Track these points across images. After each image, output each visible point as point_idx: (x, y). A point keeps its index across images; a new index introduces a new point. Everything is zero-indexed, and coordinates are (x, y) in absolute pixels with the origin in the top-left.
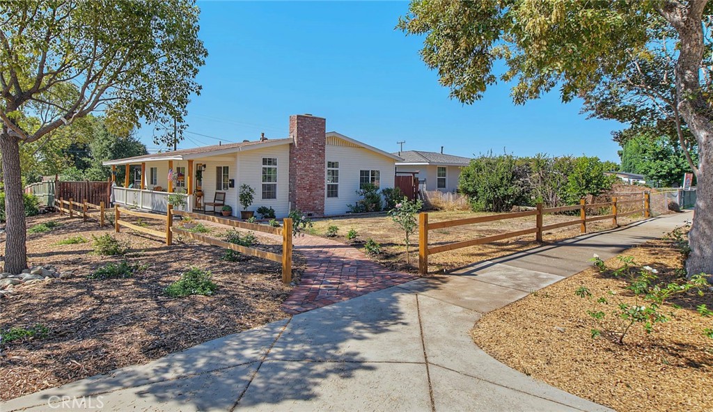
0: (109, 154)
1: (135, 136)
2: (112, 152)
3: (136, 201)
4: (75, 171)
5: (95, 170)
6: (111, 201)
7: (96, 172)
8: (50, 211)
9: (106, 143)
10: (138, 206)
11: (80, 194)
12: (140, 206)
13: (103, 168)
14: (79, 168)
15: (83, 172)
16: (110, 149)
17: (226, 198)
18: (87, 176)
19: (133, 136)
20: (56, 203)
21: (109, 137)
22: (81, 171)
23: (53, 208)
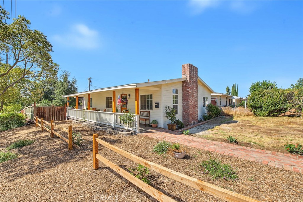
0: (64, 93)
1: (75, 86)
2: (65, 93)
3: (84, 117)
4: (47, 101)
5: (57, 101)
6: (67, 116)
7: (57, 102)
8: (31, 123)
9: (62, 88)
10: (86, 119)
11: (49, 113)
12: (88, 120)
13: (61, 100)
14: (49, 100)
15: (51, 102)
16: (64, 91)
17: (150, 115)
18: (53, 104)
19: (74, 86)
20: (34, 119)
21: (63, 86)
22: (50, 102)
23: (33, 121)
